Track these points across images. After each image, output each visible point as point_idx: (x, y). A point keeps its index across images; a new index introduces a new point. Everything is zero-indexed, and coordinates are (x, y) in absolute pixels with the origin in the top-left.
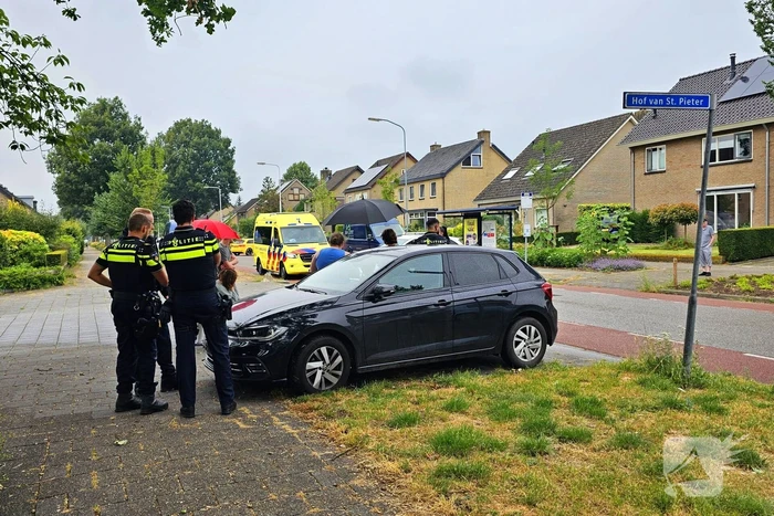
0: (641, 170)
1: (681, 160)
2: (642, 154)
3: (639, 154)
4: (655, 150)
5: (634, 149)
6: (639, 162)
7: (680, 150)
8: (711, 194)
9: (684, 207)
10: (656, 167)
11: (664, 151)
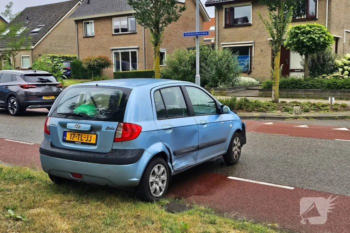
0: (81, 35)
1: (102, 30)
2: (81, 25)
3: (80, 25)
4: (88, 23)
5: (77, 22)
6: (80, 30)
7: (102, 24)
8: (118, 51)
9: (100, 58)
10: (89, 33)
11: (93, 24)
